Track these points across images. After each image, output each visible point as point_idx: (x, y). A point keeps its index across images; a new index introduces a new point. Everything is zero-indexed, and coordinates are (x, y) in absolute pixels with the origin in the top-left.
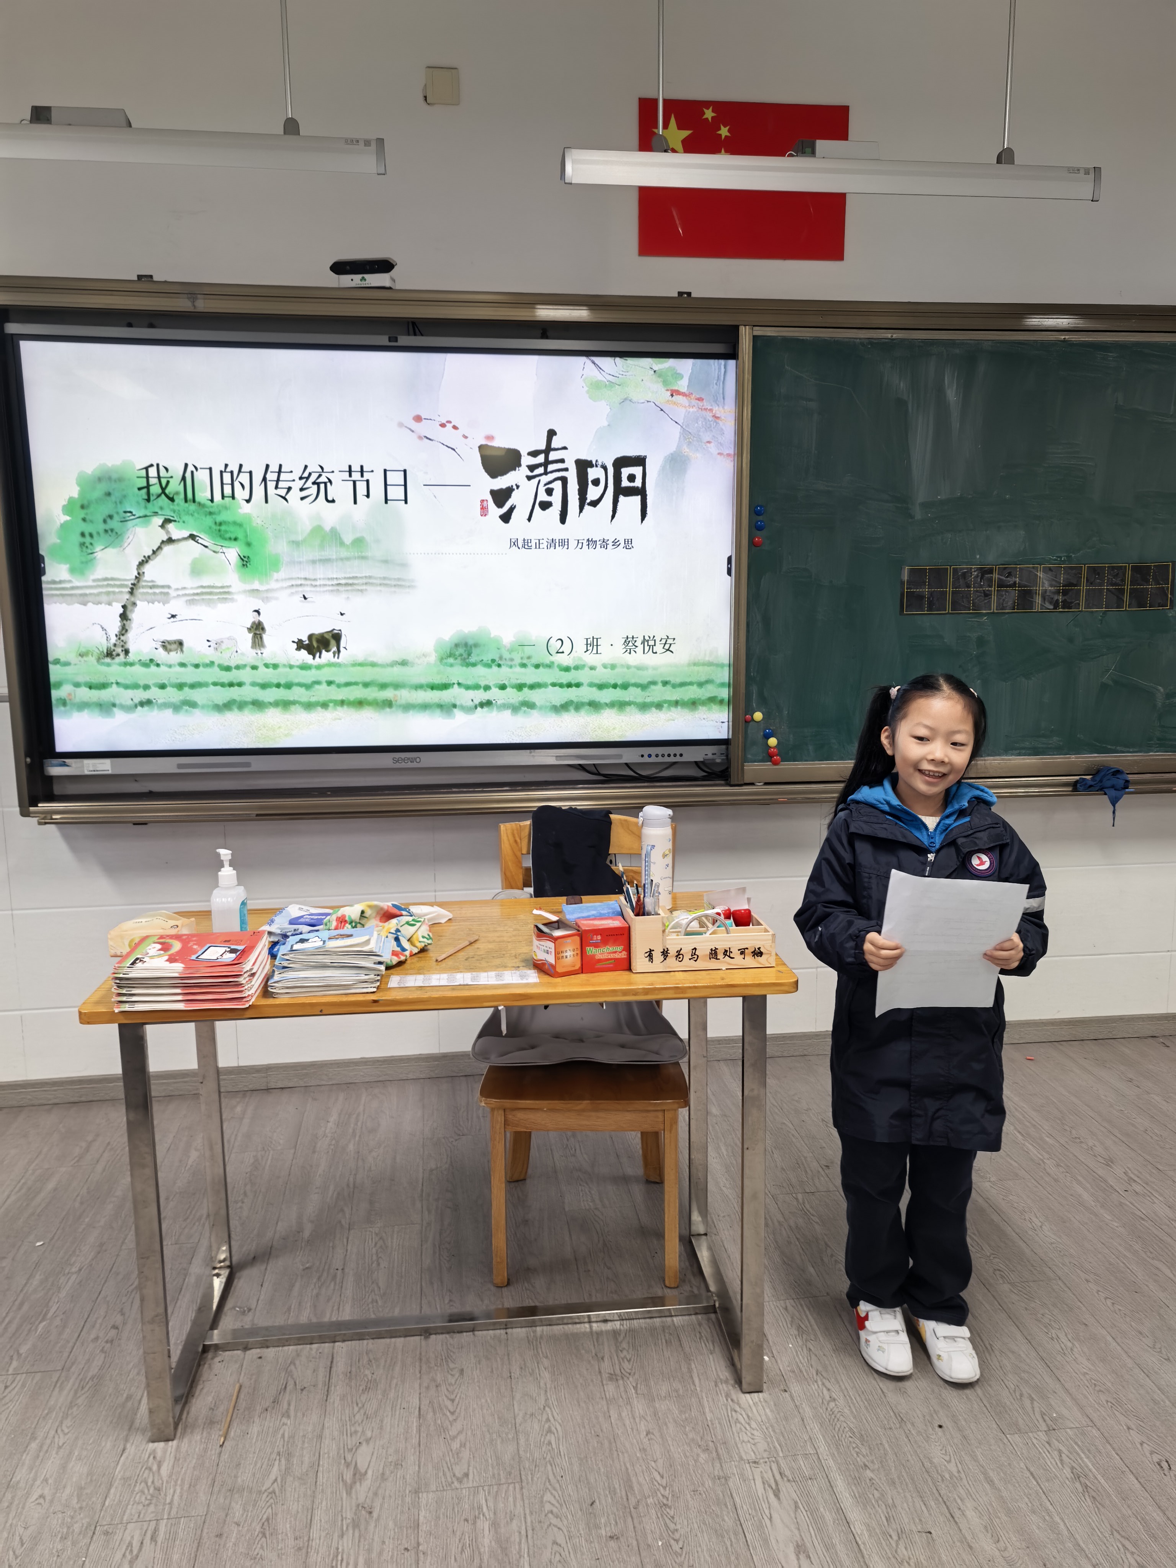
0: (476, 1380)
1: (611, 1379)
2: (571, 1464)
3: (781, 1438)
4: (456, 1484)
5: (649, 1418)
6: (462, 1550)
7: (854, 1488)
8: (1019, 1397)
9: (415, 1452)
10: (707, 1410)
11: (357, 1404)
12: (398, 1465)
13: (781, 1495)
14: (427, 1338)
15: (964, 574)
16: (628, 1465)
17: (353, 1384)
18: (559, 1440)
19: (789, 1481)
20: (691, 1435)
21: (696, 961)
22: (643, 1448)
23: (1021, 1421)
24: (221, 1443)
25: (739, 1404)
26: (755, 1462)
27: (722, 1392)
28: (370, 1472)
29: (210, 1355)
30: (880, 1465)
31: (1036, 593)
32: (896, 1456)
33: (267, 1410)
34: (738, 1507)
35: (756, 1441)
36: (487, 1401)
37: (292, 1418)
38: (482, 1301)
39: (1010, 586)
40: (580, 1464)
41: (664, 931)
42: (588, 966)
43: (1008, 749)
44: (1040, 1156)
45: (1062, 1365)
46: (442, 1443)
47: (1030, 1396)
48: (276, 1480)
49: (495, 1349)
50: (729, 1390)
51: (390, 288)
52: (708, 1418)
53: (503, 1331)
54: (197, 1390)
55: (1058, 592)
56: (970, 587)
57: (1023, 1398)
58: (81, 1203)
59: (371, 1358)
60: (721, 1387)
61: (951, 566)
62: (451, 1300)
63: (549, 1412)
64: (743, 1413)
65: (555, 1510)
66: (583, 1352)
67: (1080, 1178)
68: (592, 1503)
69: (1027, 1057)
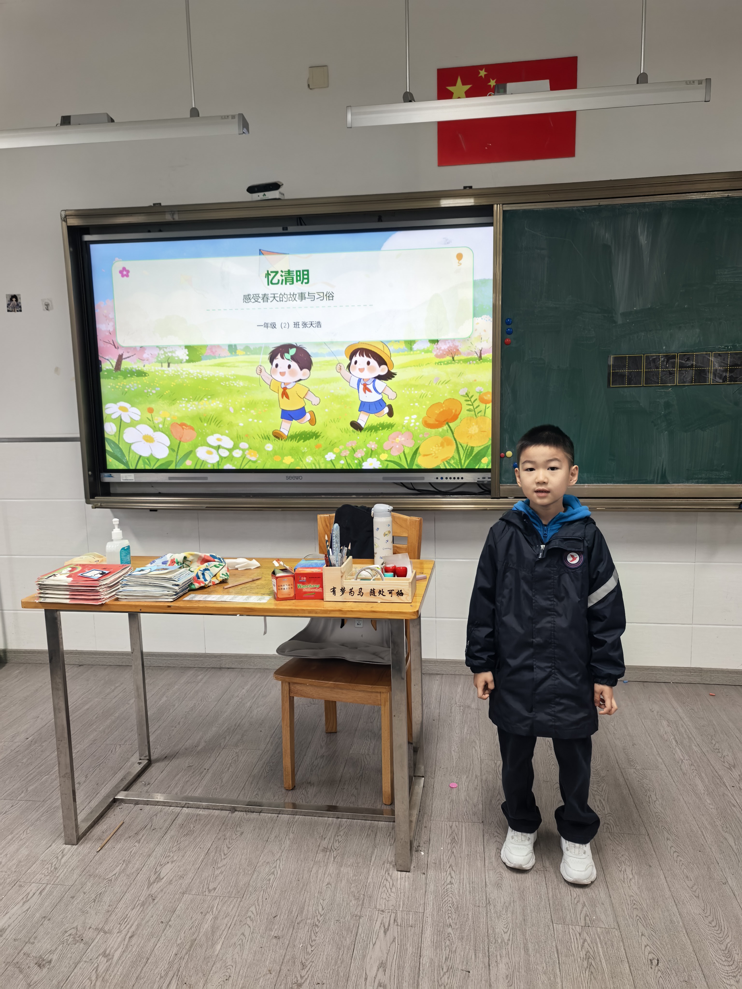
0: (247, 839)
1: (323, 850)
2: (275, 893)
3: (406, 900)
4: (207, 893)
5: (333, 876)
6: (191, 928)
7: (435, 937)
8: (576, 902)
9: (194, 872)
10: (370, 877)
11: (177, 842)
12: (182, 877)
13: (388, 933)
14: (234, 812)
15: (654, 360)
16: (307, 900)
17: (181, 831)
18: (275, 879)
19: (397, 925)
20: (352, 890)
21: (362, 596)
22: (321, 892)
23: (568, 917)
24: (97, 851)
25: (391, 876)
26: (382, 911)
27: (385, 868)
28: (165, 879)
29: (117, 804)
30: (459, 927)
31: (709, 372)
32: (473, 923)
33: (130, 837)
34: (358, 934)
35: (390, 899)
36: (247, 851)
37: (141, 843)
38: (274, 797)
39: (689, 367)
40: (280, 895)
41: (342, 577)
42: (299, 595)
43: (689, 479)
44: (682, 758)
45: (618, 888)
46: (211, 869)
47: (584, 903)
48: (115, 874)
49: (267, 824)
50: (390, 868)
51: (279, 199)
52: (368, 882)
53: (276, 815)
54: (102, 822)
55: (726, 371)
56: (659, 368)
57: (578, 904)
58: (96, 718)
59: (198, 819)
60: (386, 865)
61: (644, 355)
62: (257, 794)
63: (278, 863)
64: (391, 882)
65: (252, 916)
66: (315, 833)
67: (703, 775)
68: (275, 916)
69: (711, 694)
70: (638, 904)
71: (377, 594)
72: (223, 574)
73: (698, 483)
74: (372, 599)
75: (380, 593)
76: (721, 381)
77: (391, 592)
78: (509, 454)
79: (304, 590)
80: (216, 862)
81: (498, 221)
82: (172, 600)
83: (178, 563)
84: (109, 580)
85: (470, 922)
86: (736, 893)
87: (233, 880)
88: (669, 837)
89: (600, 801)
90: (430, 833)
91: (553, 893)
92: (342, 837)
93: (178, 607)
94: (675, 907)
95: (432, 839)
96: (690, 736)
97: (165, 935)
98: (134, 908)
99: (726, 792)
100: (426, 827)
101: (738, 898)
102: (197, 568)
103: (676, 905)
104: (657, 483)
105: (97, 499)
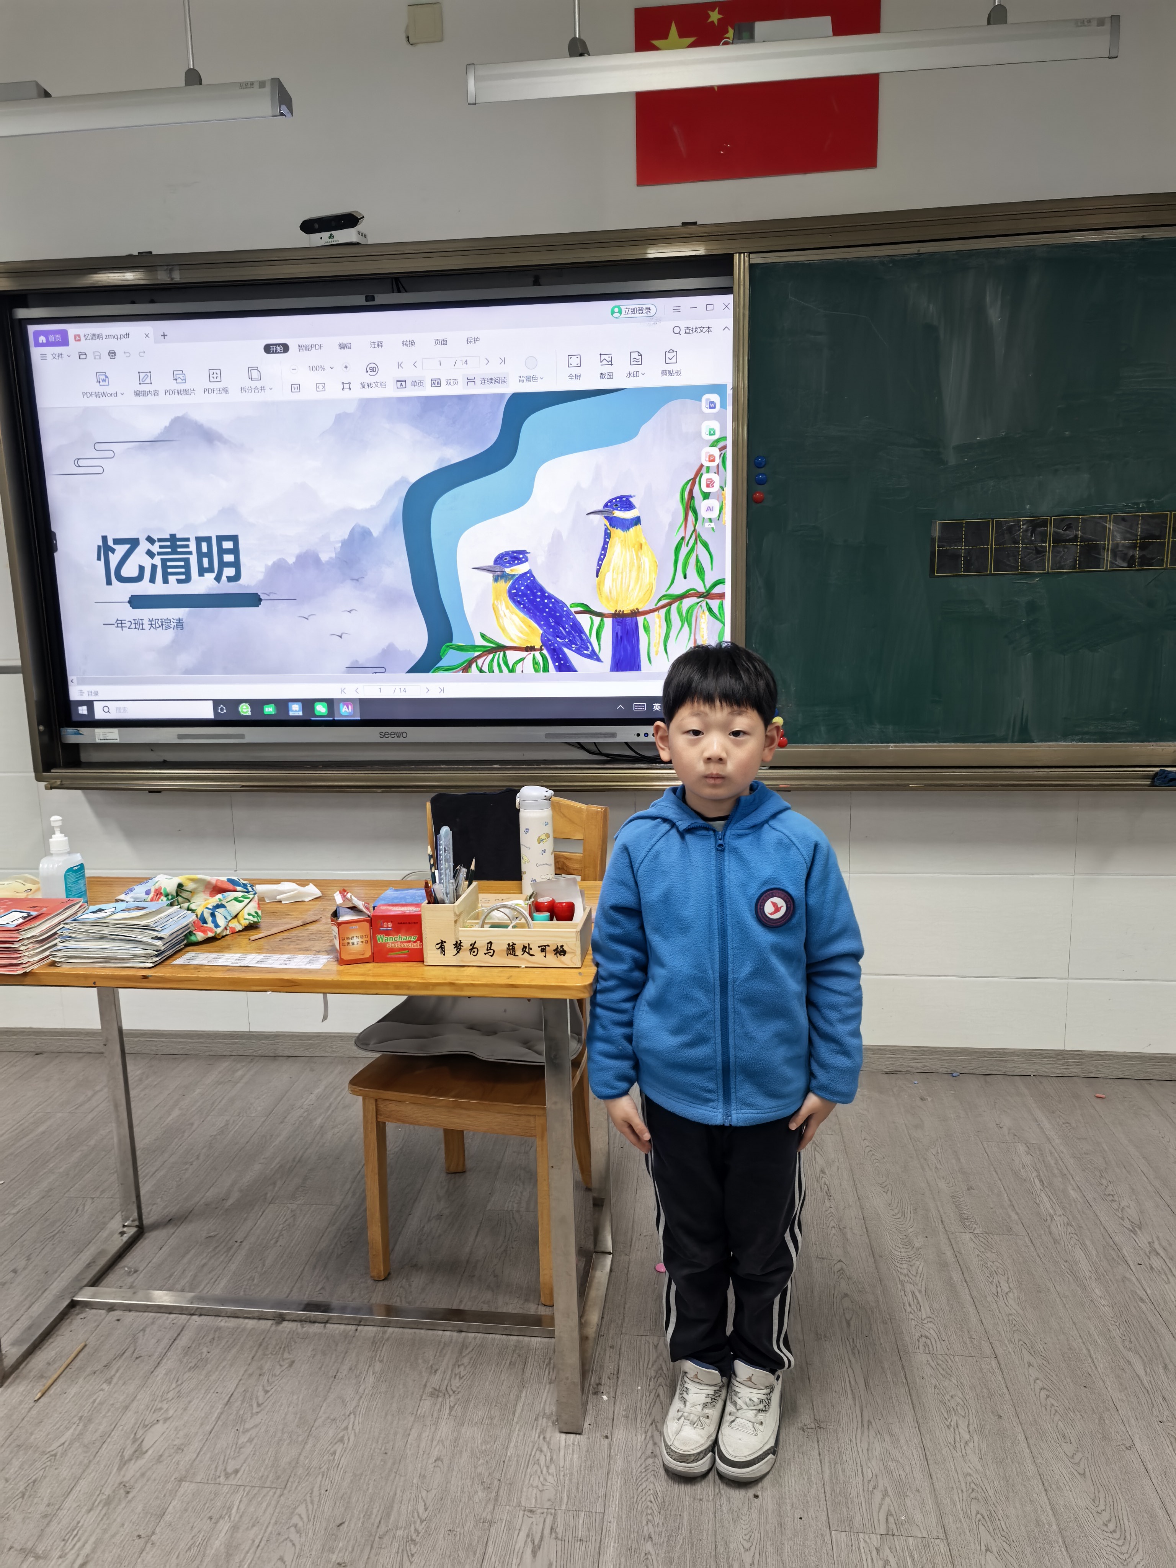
0: (300, 1375)
1: (432, 1395)
2: (343, 1479)
3: (574, 1490)
4: (222, 1480)
5: (447, 1443)
6: (190, 1548)
7: (623, 1560)
8: (871, 1489)
9: (202, 1439)
10: (512, 1444)
11: (177, 1381)
12: (180, 1449)
13: (539, 1554)
14: (279, 1323)
15: (1010, 529)
16: (398, 1492)
17: (185, 1360)
18: (345, 1451)
19: (556, 1538)
20: (479, 1470)
21: (492, 956)
22: (424, 1475)
23: (858, 1518)
24: (36, 1399)
25: (549, 1444)
26: (531, 1511)
27: (539, 1428)
28: (150, 1452)
29: (77, 1309)
30: (666, 1539)
31: (1104, 549)
32: (691, 1532)
33: (95, 1373)
34: (487, 1556)
35: (545, 1488)
36: (298, 1398)
37: (112, 1385)
38: (352, 1293)
39: (1069, 541)
40: (351, 1481)
41: (456, 922)
42: (379, 955)
43: (1068, 734)
44: (1051, 1211)
45: (945, 1460)
46: (232, 1434)
47: (886, 1490)
48: (64, 1444)
49: (337, 1345)
50: (547, 1427)
51: (358, 244)
52: (509, 1454)
53: (354, 1327)
54: (48, 1343)
55: (1134, 547)
56: (1018, 543)
57: (875, 1491)
58: (56, 1149)
59: (216, 1336)
60: (540, 1422)
61: (993, 519)
62: (323, 1288)
63: (352, 1420)
64: (549, 1454)
65: (300, 1524)
66: (420, 1361)
67: (1088, 1243)
68: (341, 1524)
69: (1098, 1095)
70: (980, 1490)
71: (519, 952)
72: (249, 914)
73: (1081, 740)
74: (511, 961)
75: (525, 951)
76: (1125, 565)
77: (543, 949)
79: (389, 946)
80: (243, 1421)
81: (742, 283)
82: (151, 965)
83: (167, 895)
84: (39, 929)
85: (685, 1531)
86: (1150, 1467)
87: (269, 1453)
88: (1033, 1360)
89: (913, 1293)
90: (619, 1360)
91: (831, 1472)
92: (465, 1367)
93: (161, 977)
94: (1044, 1493)
95: (622, 1369)
96: (1065, 1171)
97: (143, 1561)
98: (91, 1510)
99: (1128, 1275)
100: (612, 1347)
101: (1153, 1476)
102: (202, 903)
103: (1046, 1490)
104: (1013, 742)
105: (56, 772)
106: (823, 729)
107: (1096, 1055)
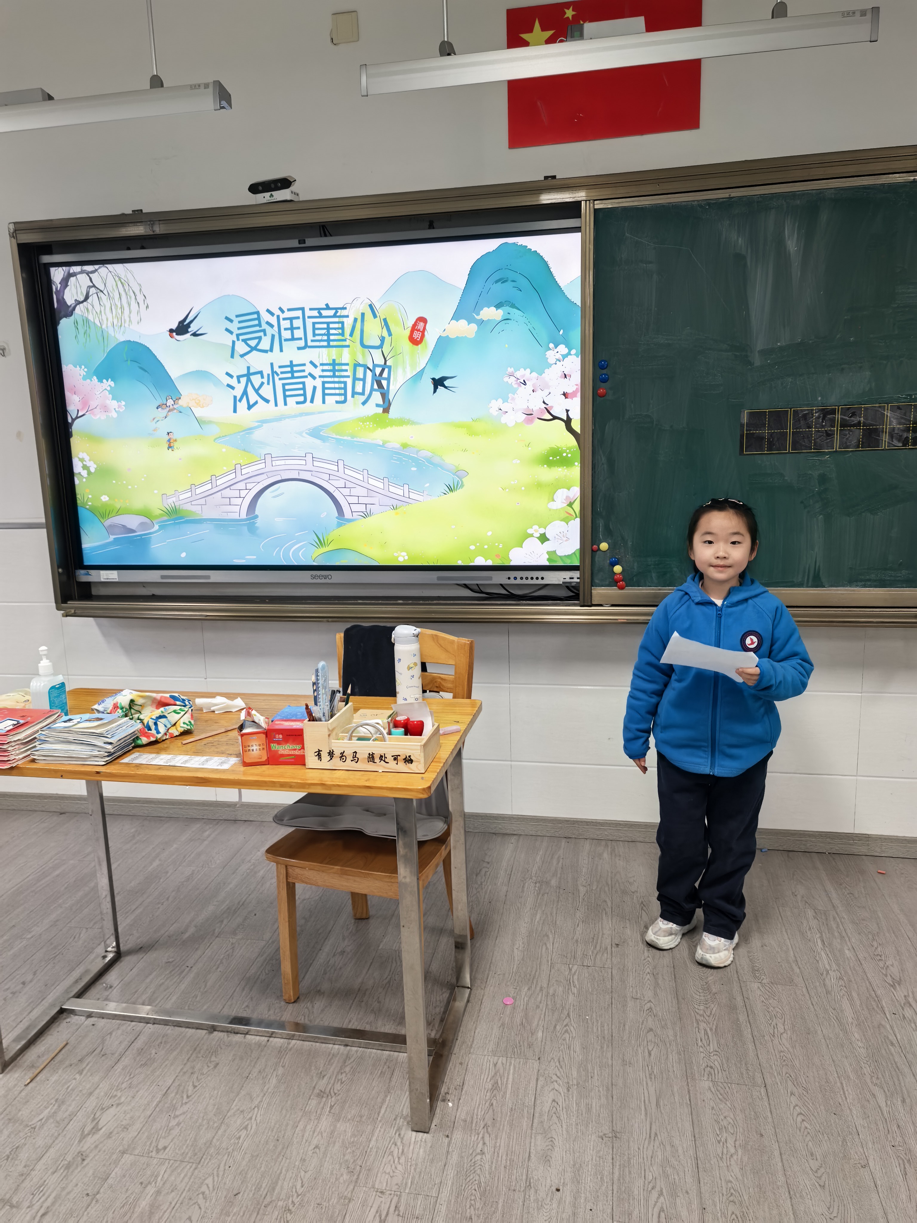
0: (222, 1074)
1: (318, 1095)
2: (243, 1158)
3: (417, 1177)
4: (154, 1154)
5: (325, 1135)
6: (123, 1206)
8: (650, 1189)
9: (143, 1122)
10: (374, 1138)
11: (130, 1075)
12: (126, 1128)
14: (211, 1033)
15: (805, 416)
16: (283, 1171)
17: (138, 1058)
18: (247, 1137)
20: (346, 1158)
21: (356, 762)
22: (304, 1159)
23: (636, 1212)
24: (26, 1083)
25: (402, 1139)
26: (382, 1192)
27: (396, 1126)
28: (103, 1129)
29: (64, 1016)
31: (883, 432)
32: (503, 1216)
33: (71, 1065)
35: (395, 1174)
36: (218, 1092)
37: (83, 1075)
38: (269, 1010)
39: (854, 426)
40: (249, 1161)
41: (329, 735)
42: (273, 760)
43: (853, 580)
44: (828, 967)
45: (712, 1169)
46: (166, 1118)
47: (661, 1190)
48: (42, 1119)
49: (252, 1052)
50: (403, 1125)
51: (291, 201)
52: (371, 1146)
53: (266, 1039)
54: (40, 1041)
55: (907, 430)
56: (811, 428)
57: (653, 1191)
59: (163, 1041)
60: (398, 1122)
61: (791, 409)
62: (247, 1006)
63: (256, 1112)
64: (401, 1148)
65: (207, 1192)
66: (313, 1068)
67: (854, 994)
68: (237, 1194)
69: (879, 871)
70: (737, 1195)
71: (377, 760)
72: (184, 723)
73: (865, 586)
74: (371, 767)
75: (382, 759)
76: (901, 445)
77: (396, 758)
78: (604, 546)
79: (280, 753)
80: (175, 1108)
81: (588, 224)
82: (104, 763)
83: (122, 708)
84: (22, 735)
85: (498, 1214)
86: (879, 1183)
87: (191, 1135)
88: (795, 1090)
89: (705, 1030)
90: (465, 1074)
91: (620, 1174)
92: (346, 1074)
93: (110, 773)
94: (789, 1200)
95: (466, 1083)
96: (844, 934)
97: (88, 1213)
98: (55, 1172)
99: (883, 1023)
100: (461, 1064)
101: (880, 1190)
102: (149, 714)
103: (791, 1198)
104: (807, 587)
105: (71, 603)
106: (654, 575)
107: (880, 838)
